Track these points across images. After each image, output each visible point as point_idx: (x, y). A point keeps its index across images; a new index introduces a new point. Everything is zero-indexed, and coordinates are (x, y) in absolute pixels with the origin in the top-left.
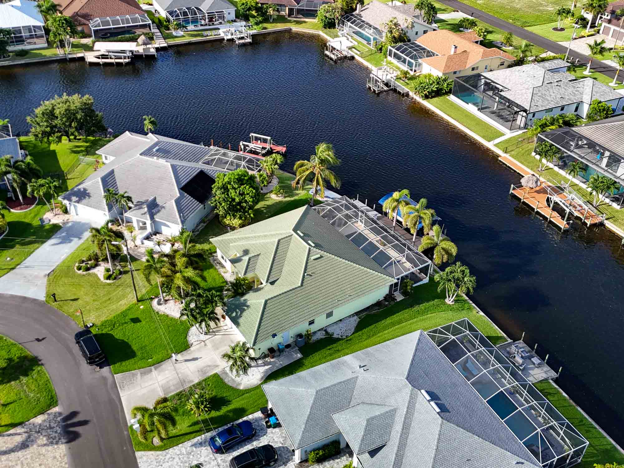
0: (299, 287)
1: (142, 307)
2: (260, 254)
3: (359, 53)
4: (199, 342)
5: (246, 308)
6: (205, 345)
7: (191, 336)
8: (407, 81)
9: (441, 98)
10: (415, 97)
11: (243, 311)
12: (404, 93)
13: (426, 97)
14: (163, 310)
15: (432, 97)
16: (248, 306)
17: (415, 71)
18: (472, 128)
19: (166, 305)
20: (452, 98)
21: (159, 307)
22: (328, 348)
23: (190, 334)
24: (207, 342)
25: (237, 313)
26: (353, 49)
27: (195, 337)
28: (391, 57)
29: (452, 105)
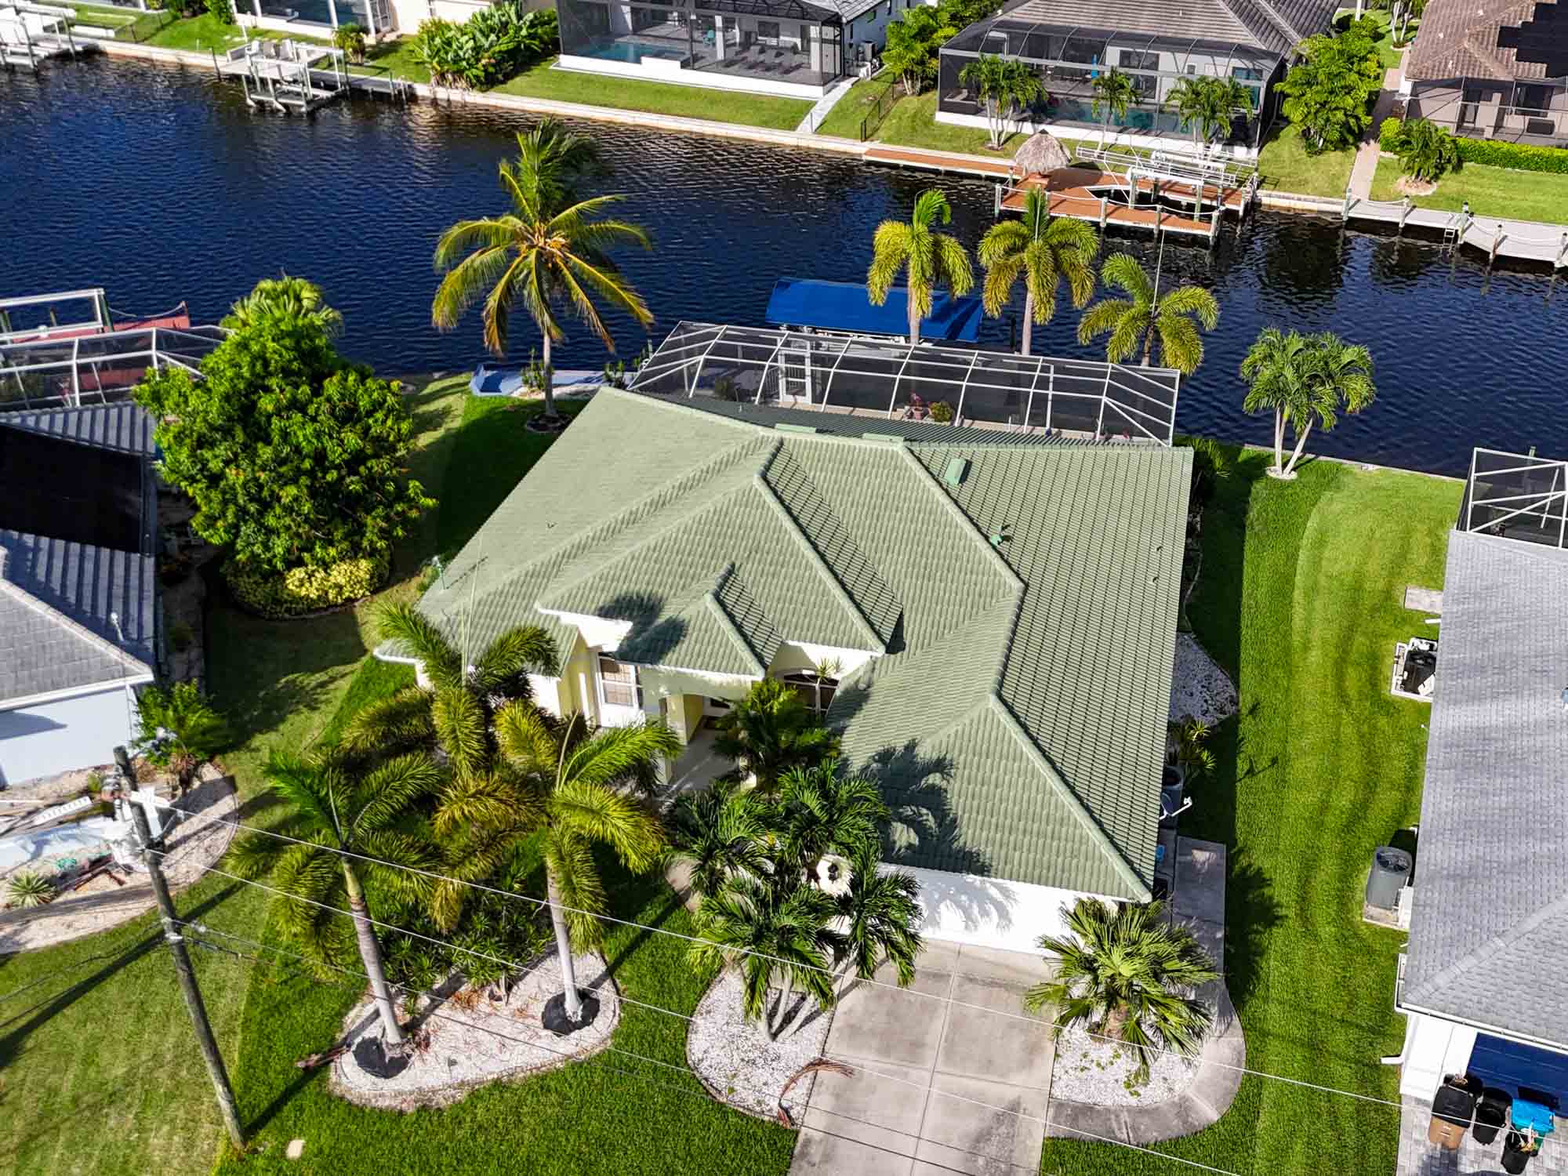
0: (1025, 592)
1: (295, 1149)
2: (733, 565)
3: (111, 33)
4: (805, 1082)
5: (935, 779)
6: (846, 1070)
7: (738, 1084)
8: (371, 63)
9: (536, 71)
10: (442, 93)
11: (935, 799)
12: (400, 92)
13: (489, 82)
14: (445, 1077)
15: (508, 77)
16: (940, 766)
17: (377, 31)
18: (709, 113)
19: (435, 1047)
20: (568, 62)
21: (404, 1081)
22: (1242, 766)
23: (721, 1083)
24: (837, 1051)
25: (911, 822)
26: (77, 29)
27: (761, 1075)
28: (254, 13)
29: (588, 80)
